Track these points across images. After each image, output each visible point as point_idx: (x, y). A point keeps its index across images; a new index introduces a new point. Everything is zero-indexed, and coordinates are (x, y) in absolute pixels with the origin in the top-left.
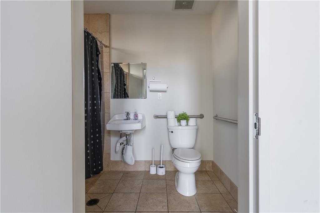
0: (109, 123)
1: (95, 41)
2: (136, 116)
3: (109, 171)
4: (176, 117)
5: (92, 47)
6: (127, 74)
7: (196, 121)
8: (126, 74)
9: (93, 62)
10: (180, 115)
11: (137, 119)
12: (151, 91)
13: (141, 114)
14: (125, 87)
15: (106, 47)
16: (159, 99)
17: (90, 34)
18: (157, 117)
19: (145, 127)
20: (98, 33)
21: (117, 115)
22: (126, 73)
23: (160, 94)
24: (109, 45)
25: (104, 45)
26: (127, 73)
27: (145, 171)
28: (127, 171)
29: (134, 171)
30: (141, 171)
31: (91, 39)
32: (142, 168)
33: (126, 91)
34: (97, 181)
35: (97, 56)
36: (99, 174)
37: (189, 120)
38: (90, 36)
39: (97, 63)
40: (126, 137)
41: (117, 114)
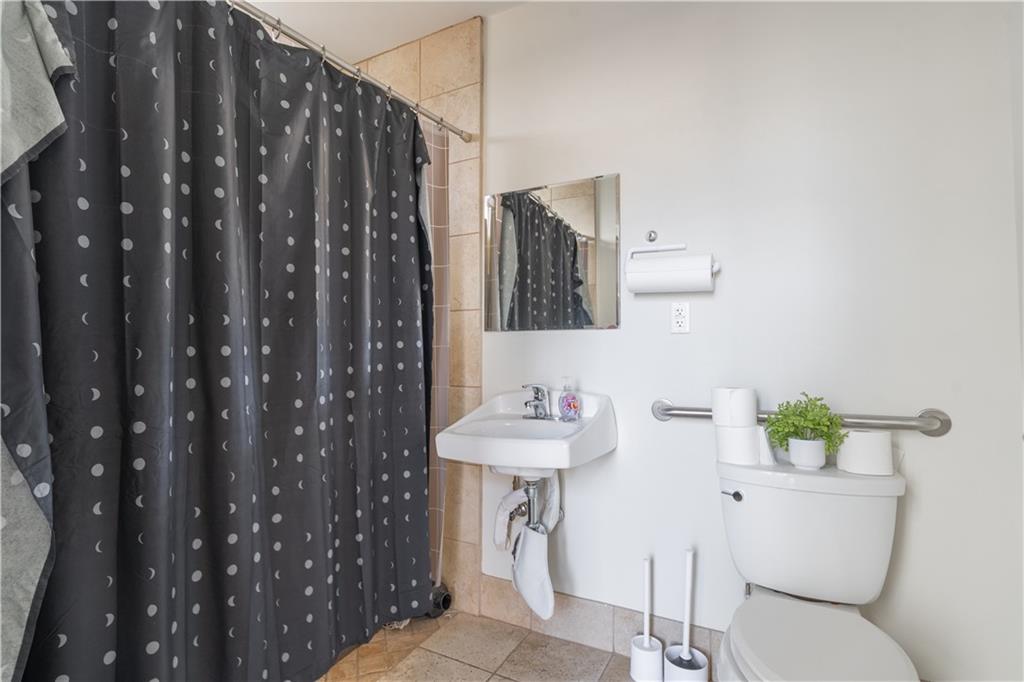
0: (452, 432)
1: (405, 115)
2: (571, 404)
3: (474, 616)
4: (760, 421)
5: (388, 140)
6: (589, 242)
7: (895, 446)
8: (586, 243)
9: (394, 194)
10: (786, 412)
11: (571, 420)
12: (638, 294)
13: (595, 395)
14: (580, 290)
15: (468, 139)
16: (676, 329)
17: (377, 90)
18: (666, 412)
19: (614, 450)
20: (445, 96)
21: (500, 397)
22: (584, 239)
23: (685, 305)
24: (478, 132)
25: (460, 133)
26: (589, 238)
27: (613, 654)
28: (537, 634)
29: (568, 643)
30: (593, 650)
31: (389, 109)
32: (599, 639)
33: (585, 306)
34: (414, 653)
35: (416, 169)
36: (434, 621)
37: (841, 439)
38: (378, 99)
39: (411, 199)
40: (527, 491)
41: (502, 394)
